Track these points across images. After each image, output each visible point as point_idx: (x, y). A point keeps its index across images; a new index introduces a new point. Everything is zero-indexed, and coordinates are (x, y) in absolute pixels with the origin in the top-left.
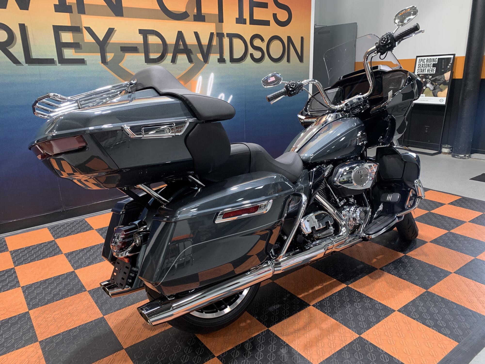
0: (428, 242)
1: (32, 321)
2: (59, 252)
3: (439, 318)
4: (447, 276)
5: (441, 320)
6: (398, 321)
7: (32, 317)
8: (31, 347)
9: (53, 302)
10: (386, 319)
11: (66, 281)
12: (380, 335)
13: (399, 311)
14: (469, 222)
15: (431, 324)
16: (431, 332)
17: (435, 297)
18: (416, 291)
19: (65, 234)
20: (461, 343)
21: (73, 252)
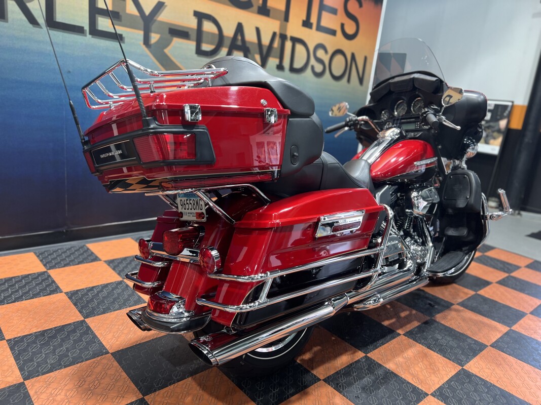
2: (56, 289)
9: (61, 369)
11: (76, 335)
19: (62, 264)
21: (77, 291)
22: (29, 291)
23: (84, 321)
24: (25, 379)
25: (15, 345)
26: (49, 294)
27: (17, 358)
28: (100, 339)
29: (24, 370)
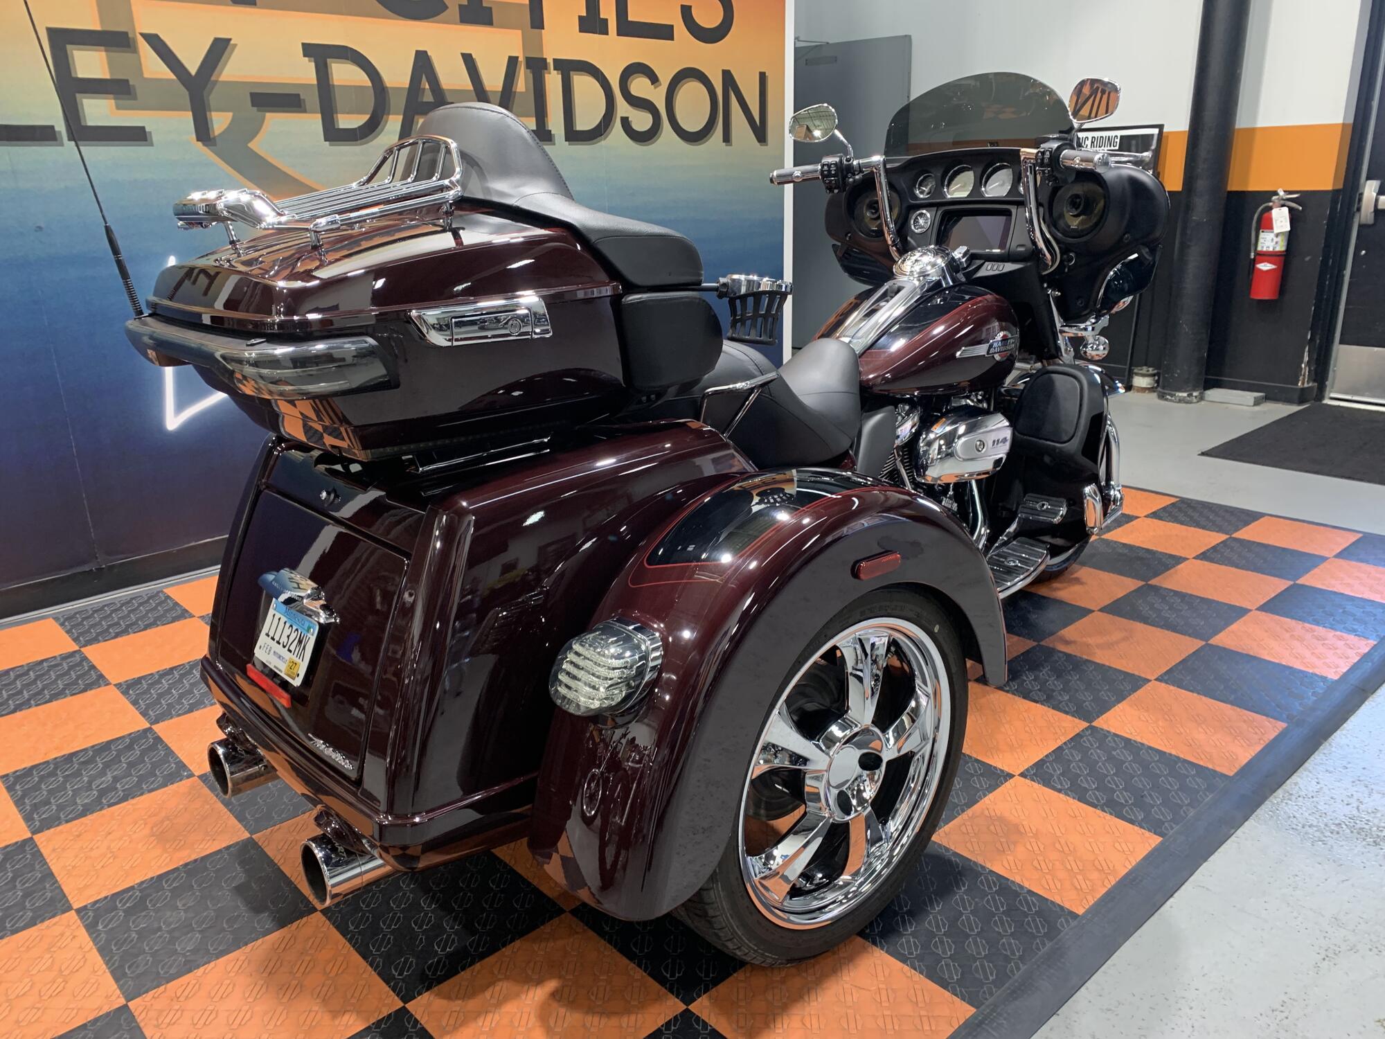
0: (1094, 611)
1: (48, 861)
2: (98, 680)
3: (1117, 786)
4: (1139, 688)
5: (1123, 789)
6: (1020, 800)
7: (45, 852)
8: (55, 924)
9: (101, 809)
10: (991, 796)
11: (132, 754)
12: (976, 832)
13: (1023, 775)
14: (1194, 558)
15: (1098, 800)
16: (1100, 817)
17: (1109, 738)
18: (1063, 727)
19: (110, 633)
20: (1167, 837)
21: (140, 679)
22: (43, 690)
23: (150, 728)
24: (34, 833)
25: (14, 784)
26: (84, 690)
27: (19, 803)
28: (179, 756)
29: (33, 819)
